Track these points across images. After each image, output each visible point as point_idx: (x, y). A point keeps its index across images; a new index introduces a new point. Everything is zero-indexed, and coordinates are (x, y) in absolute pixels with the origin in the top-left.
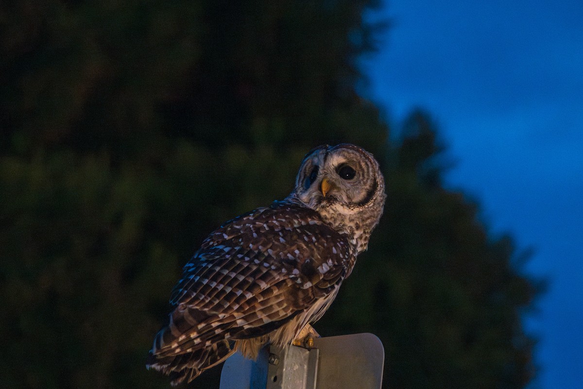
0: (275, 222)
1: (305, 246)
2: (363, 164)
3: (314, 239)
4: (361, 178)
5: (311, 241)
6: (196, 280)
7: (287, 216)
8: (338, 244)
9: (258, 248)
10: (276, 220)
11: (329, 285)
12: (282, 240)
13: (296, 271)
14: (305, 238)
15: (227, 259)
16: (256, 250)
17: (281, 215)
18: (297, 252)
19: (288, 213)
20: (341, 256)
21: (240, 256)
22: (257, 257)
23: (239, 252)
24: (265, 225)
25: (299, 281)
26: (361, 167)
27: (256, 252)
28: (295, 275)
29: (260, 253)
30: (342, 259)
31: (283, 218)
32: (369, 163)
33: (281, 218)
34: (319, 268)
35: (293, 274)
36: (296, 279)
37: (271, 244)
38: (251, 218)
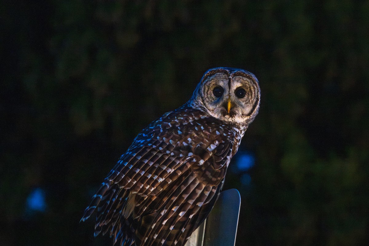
0: (176, 120)
1: (196, 134)
2: (252, 88)
3: (202, 128)
4: (250, 97)
5: (200, 130)
6: (121, 163)
7: (185, 115)
8: (220, 127)
9: (162, 139)
10: (177, 119)
11: (223, 158)
12: (179, 132)
13: (191, 154)
14: (196, 128)
15: (141, 148)
16: (161, 140)
17: (180, 115)
18: (189, 139)
19: (185, 113)
20: (225, 134)
21: (150, 145)
22: (161, 145)
23: (150, 142)
24: (169, 124)
25: (194, 160)
26: (250, 90)
27: (161, 141)
28: (190, 157)
29: (163, 143)
30: (226, 137)
31: (182, 117)
32: (255, 87)
33: (180, 117)
34: (208, 148)
35: (189, 157)
36: (192, 159)
37: (172, 136)
38: (161, 120)
